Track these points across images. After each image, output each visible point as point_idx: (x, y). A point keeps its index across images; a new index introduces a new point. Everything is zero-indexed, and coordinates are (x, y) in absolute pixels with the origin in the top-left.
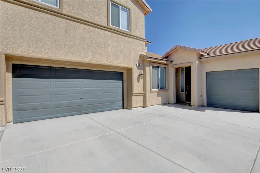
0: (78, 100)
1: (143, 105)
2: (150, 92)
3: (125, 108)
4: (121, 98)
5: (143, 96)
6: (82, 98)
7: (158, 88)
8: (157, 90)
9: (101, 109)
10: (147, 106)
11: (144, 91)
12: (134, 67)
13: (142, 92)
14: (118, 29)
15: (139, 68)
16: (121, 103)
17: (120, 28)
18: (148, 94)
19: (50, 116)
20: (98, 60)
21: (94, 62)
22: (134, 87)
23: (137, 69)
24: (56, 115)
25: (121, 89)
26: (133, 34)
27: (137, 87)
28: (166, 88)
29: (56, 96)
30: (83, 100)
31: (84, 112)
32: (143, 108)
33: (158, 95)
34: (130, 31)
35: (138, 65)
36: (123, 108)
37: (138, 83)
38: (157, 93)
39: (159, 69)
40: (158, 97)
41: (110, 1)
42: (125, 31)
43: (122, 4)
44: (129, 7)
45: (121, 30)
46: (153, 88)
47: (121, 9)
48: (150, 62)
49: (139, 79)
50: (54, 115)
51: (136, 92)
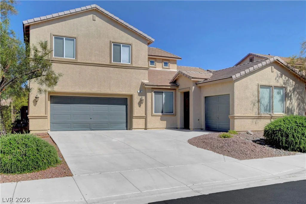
0: (88, 119)
1: (144, 127)
2: (152, 116)
3: (128, 129)
4: (125, 121)
5: (144, 119)
6: (91, 119)
7: (162, 112)
8: (161, 114)
9: (107, 128)
10: (148, 128)
11: (145, 115)
12: (135, 93)
13: (144, 115)
14: (119, 64)
15: (140, 94)
16: (125, 125)
17: (122, 62)
18: (149, 117)
19: (70, 129)
20: (102, 90)
21: (99, 92)
22: (135, 111)
23: (138, 95)
24: (73, 129)
25: (125, 112)
26: (134, 65)
27: (138, 111)
28: (173, 113)
29: (74, 116)
30: (92, 120)
31: (93, 128)
32: (145, 130)
33: (162, 120)
34: (131, 63)
35: (139, 92)
36: (127, 129)
37: (139, 107)
38: (160, 117)
39: (164, 94)
40: (161, 120)
41: (113, 43)
42: (126, 64)
43: (123, 42)
44: (130, 42)
45: (122, 64)
46: (155, 112)
47: (122, 46)
48: (152, 88)
49: (140, 104)
50: (72, 128)
51: (137, 115)
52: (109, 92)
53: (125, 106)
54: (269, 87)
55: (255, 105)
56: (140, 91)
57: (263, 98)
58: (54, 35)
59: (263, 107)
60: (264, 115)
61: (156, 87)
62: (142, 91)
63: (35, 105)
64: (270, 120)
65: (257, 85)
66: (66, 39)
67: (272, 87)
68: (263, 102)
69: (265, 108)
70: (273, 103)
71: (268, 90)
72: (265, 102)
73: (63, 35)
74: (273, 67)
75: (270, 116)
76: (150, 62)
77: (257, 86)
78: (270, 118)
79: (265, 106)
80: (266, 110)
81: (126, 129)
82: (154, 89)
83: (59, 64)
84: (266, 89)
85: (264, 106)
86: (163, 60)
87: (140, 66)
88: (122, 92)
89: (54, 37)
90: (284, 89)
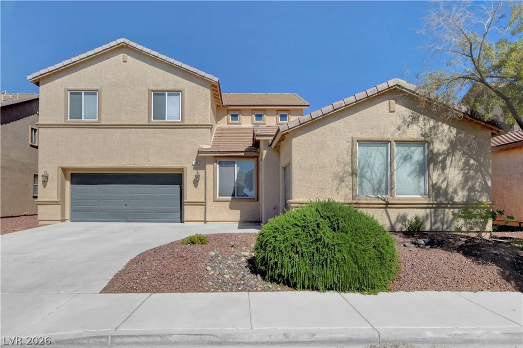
0: (123, 206)
1: (203, 220)
2: (214, 201)
3: (182, 221)
4: (178, 208)
5: (203, 206)
6: (126, 205)
7: (233, 195)
8: (230, 198)
9: (150, 219)
10: (208, 220)
11: (205, 200)
12: (187, 166)
13: (203, 200)
14: (163, 122)
15: (196, 167)
16: (180, 215)
17: (166, 120)
18: (210, 204)
22: (188, 193)
23: (193, 169)
25: (179, 196)
26: (186, 123)
29: (102, 201)
30: (128, 207)
31: (129, 219)
32: (204, 223)
33: (231, 207)
34: (182, 120)
35: (194, 163)
37: (195, 188)
38: (229, 203)
39: (236, 165)
40: (231, 209)
41: (152, 91)
42: (173, 122)
43: (169, 88)
44: (180, 88)
45: (167, 122)
46: (219, 195)
47: (168, 95)
48: (215, 157)
49: (196, 183)
50: (101, 218)
51: (190, 200)
52: (147, 165)
53: (179, 186)
54: (384, 142)
55: (343, 181)
56: (196, 162)
57: (368, 166)
58: (69, 90)
59: (369, 185)
60: (366, 200)
61: (218, 155)
62: (199, 162)
63: (45, 187)
64: (384, 210)
65: (350, 140)
66: (85, 94)
67: (390, 142)
68: (368, 174)
69: (373, 186)
70: (392, 175)
71: (383, 149)
72: (373, 174)
73: (81, 88)
74: (393, 102)
75: (384, 202)
76: (256, 116)
77: (350, 144)
78: (384, 206)
79: (375, 182)
80: (376, 190)
81: (180, 221)
82: (217, 159)
83: (76, 129)
84: (376, 148)
85: (370, 183)
86: (278, 110)
87: (196, 123)
88: (166, 164)
89: (69, 92)
90: (427, 145)
